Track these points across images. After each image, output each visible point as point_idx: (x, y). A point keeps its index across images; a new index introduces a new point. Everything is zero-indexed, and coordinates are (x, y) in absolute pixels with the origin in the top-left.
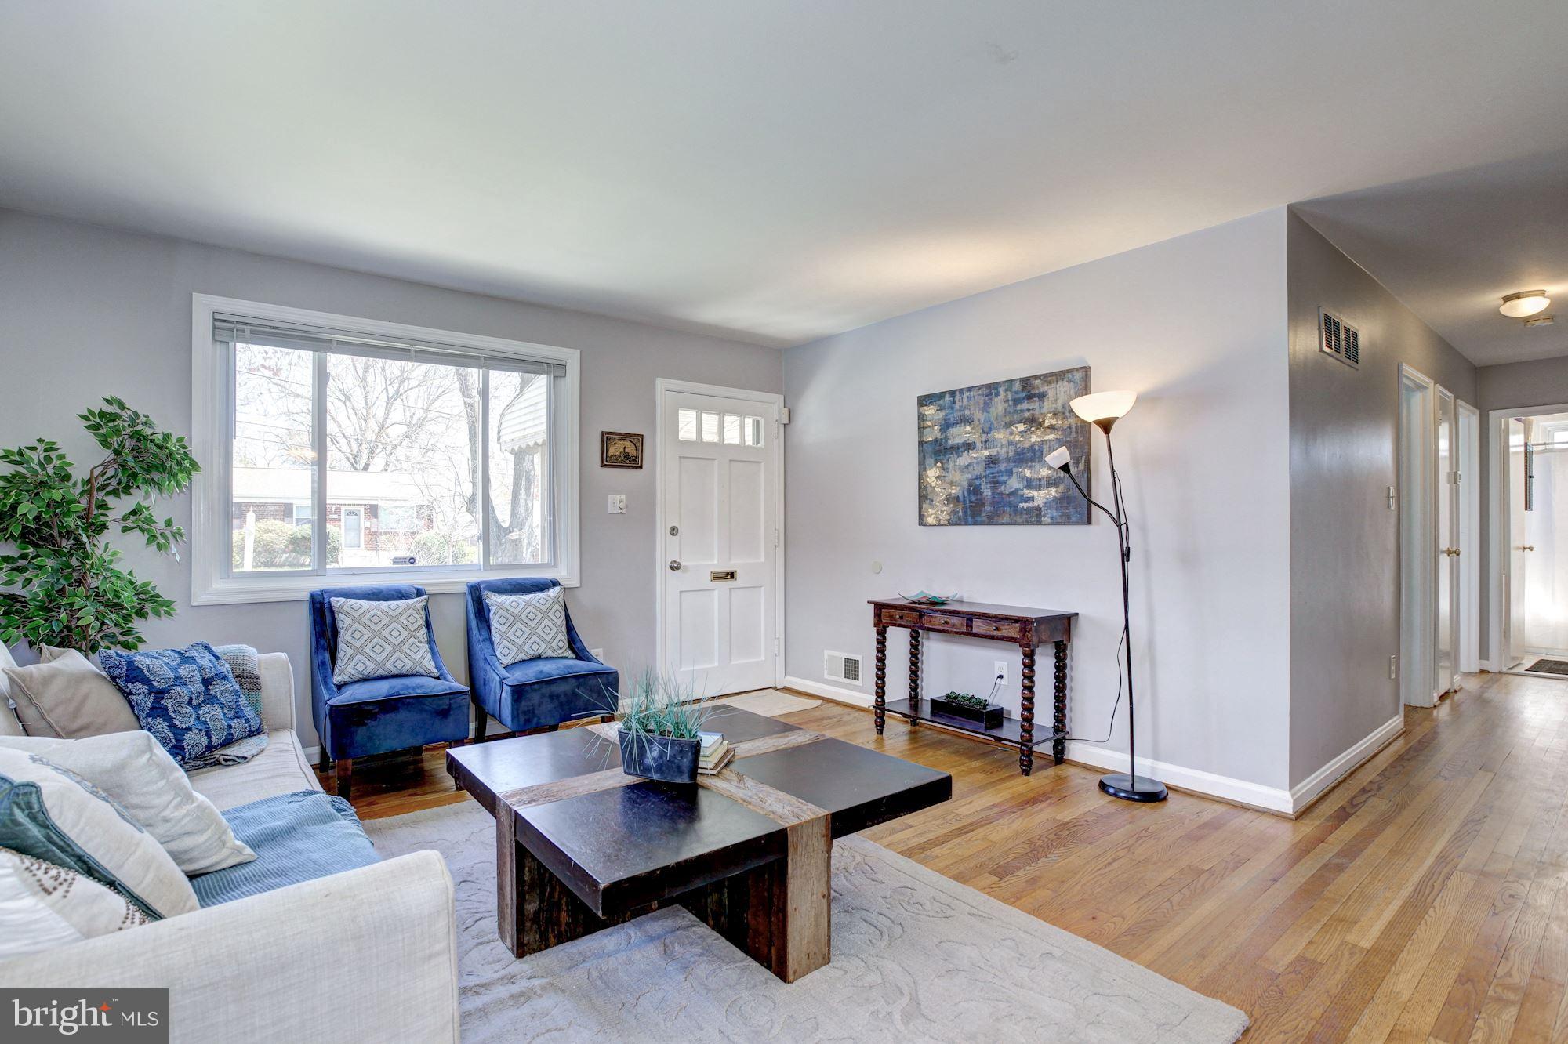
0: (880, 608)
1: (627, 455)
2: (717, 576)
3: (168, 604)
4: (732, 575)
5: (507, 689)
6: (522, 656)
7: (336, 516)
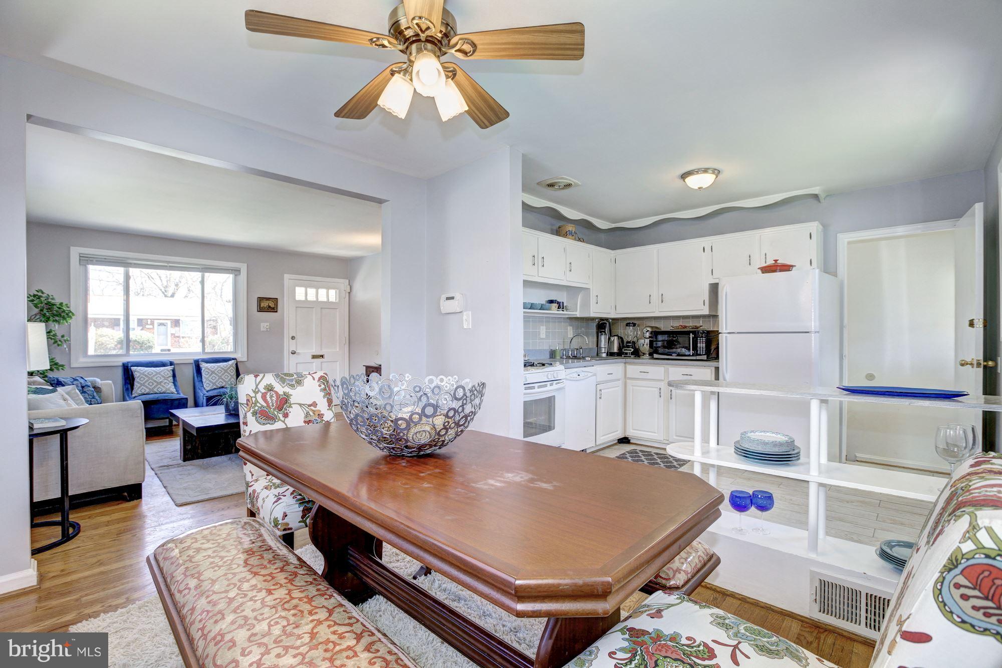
0: (368, 368)
1: (269, 307)
2: (314, 357)
3: (62, 366)
4: (322, 356)
5: (205, 398)
6: (215, 387)
7: (151, 327)
